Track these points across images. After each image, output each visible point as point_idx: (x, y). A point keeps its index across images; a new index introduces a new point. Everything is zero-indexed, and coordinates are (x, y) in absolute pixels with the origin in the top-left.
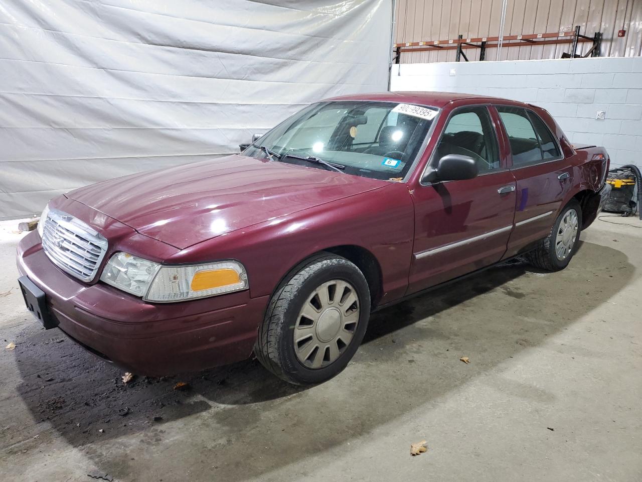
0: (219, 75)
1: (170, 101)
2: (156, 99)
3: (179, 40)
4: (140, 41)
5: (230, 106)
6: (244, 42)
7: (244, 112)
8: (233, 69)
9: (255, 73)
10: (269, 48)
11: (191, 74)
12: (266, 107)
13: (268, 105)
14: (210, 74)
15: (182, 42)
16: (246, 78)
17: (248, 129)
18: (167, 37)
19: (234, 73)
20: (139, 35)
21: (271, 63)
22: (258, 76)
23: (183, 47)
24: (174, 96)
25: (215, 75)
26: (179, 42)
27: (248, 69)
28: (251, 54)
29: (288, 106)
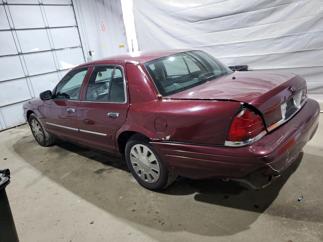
0: (225, 29)
1: (200, 46)
2: (194, 46)
3: (202, 17)
4: (188, 22)
5: (231, 44)
6: (238, 7)
7: (240, 47)
8: (234, 23)
9: (250, 22)
10: (257, 4)
11: (211, 31)
12: (256, 42)
13: (258, 40)
14: (220, 29)
15: (203, 18)
16: (243, 27)
17: (241, 57)
18: (197, 17)
19: (235, 25)
20: (187, 20)
21: (261, 13)
22: (252, 23)
23: (205, 20)
24: (202, 44)
25: (223, 29)
26: (202, 18)
27: (244, 21)
28: (244, 12)
29: (274, 39)
